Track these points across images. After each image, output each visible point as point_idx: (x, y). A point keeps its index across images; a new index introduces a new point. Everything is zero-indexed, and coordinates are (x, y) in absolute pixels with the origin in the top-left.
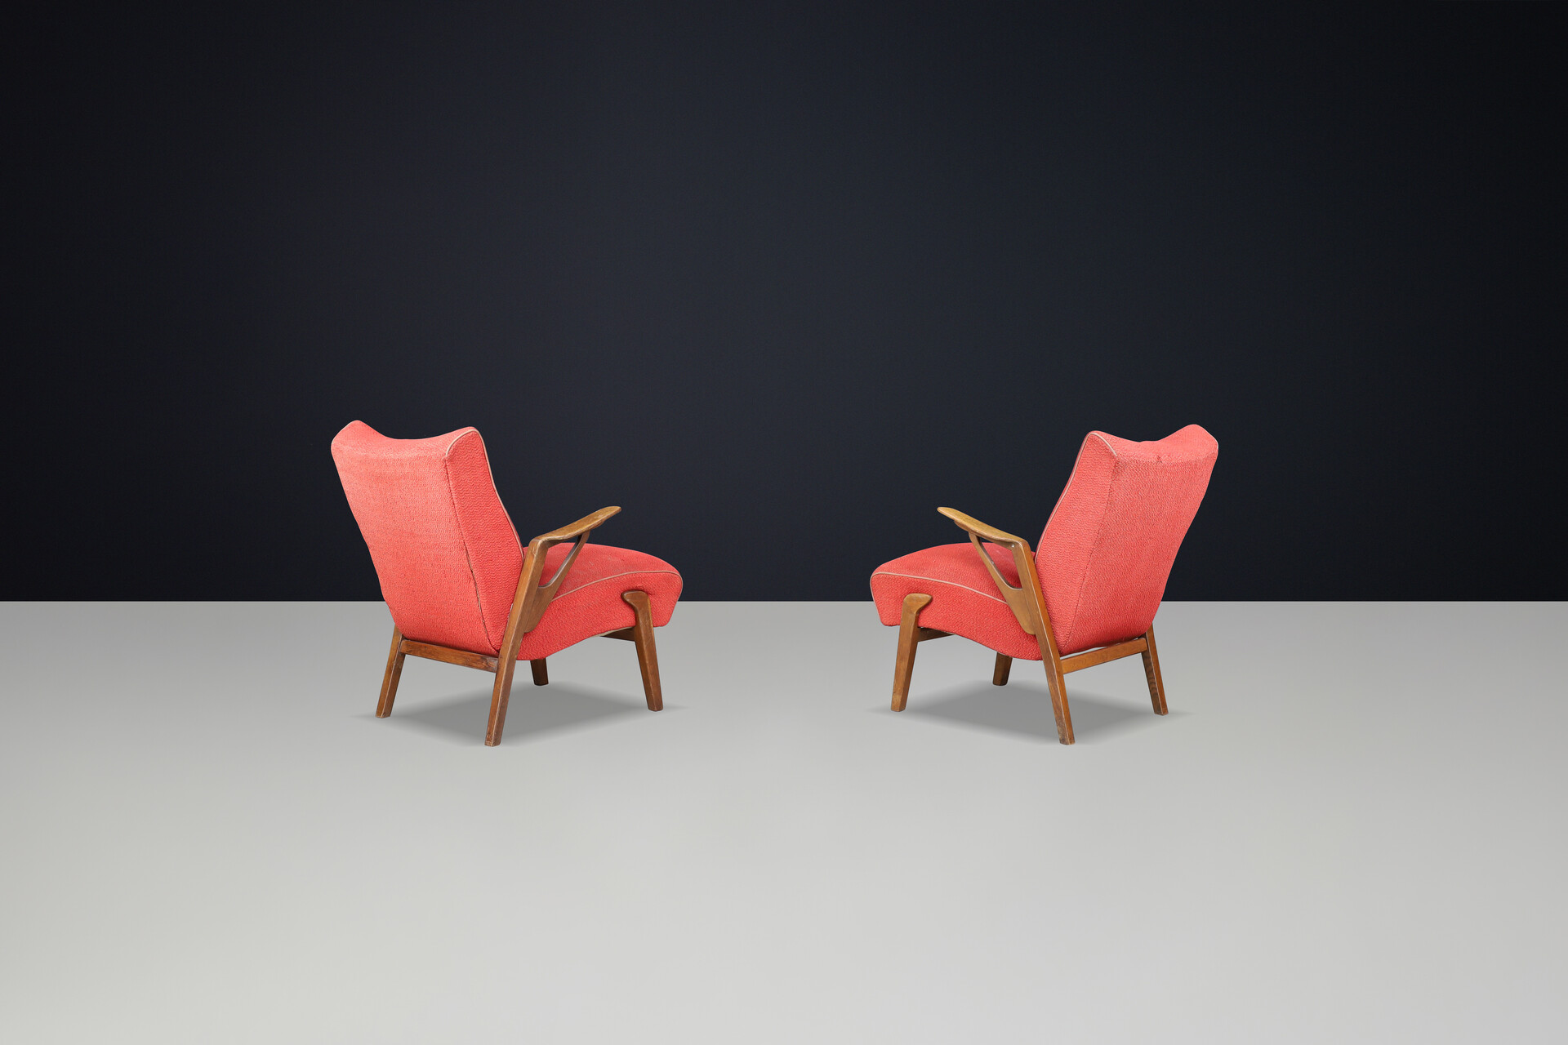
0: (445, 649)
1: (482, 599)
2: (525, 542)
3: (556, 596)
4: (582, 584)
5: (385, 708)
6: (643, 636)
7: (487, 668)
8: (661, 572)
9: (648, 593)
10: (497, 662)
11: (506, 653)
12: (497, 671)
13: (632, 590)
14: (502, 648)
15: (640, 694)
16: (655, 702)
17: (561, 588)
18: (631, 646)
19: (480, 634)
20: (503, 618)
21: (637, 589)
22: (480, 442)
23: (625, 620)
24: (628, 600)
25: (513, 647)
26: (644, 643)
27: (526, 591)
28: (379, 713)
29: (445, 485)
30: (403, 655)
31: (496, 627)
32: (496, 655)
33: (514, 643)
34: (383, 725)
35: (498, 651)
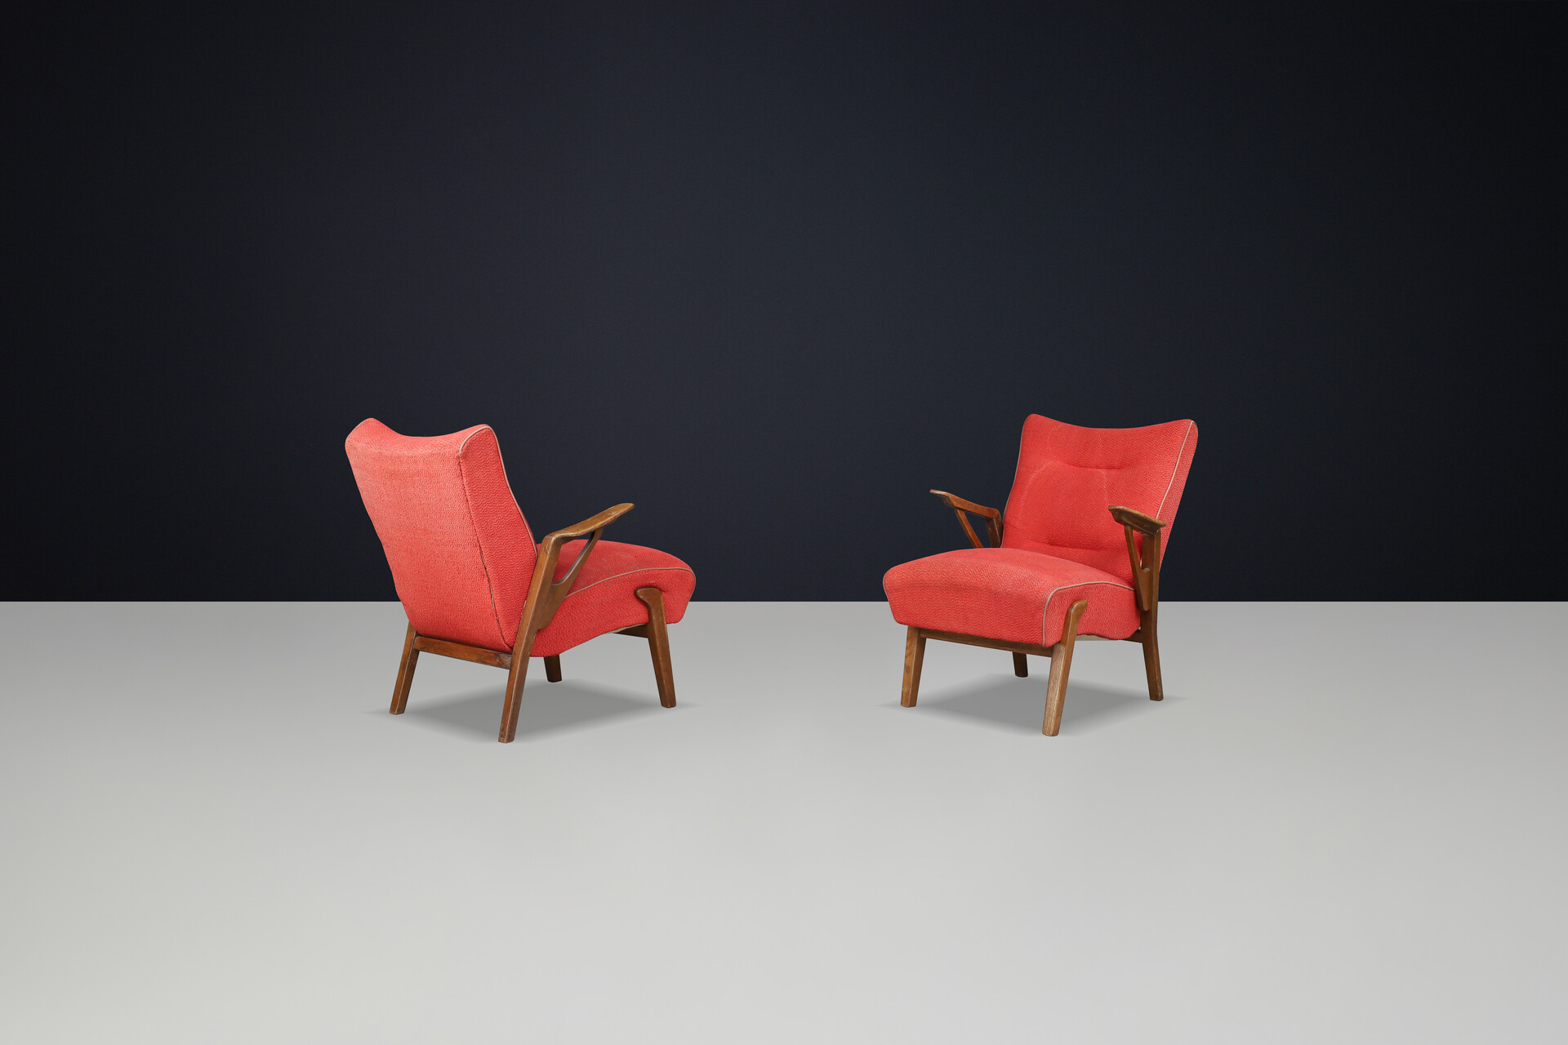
0: (459, 645)
1: (496, 597)
2: (539, 539)
3: (569, 592)
4: (595, 581)
5: (399, 705)
6: (656, 632)
7: (501, 665)
8: (674, 569)
9: (661, 590)
10: (510, 659)
11: (520, 650)
12: (511, 668)
13: (646, 586)
14: (516, 645)
15: (653, 692)
16: (668, 698)
17: (574, 585)
18: (644, 642)
19: (494, 630)
20: (516, 615)
21: (650, 586)
22: (494, 440)
23: (638, 617)
24: (641, 597)
25: (526, 644)
26: (657, 640)
27: (539, 588)
28: (393, 710)
29: (458, 482)
30: (415, 653)
31: (509, 623)
32: (510, 651)
33: (527, 639)
34: (397, 721)
35: (512, 648)
